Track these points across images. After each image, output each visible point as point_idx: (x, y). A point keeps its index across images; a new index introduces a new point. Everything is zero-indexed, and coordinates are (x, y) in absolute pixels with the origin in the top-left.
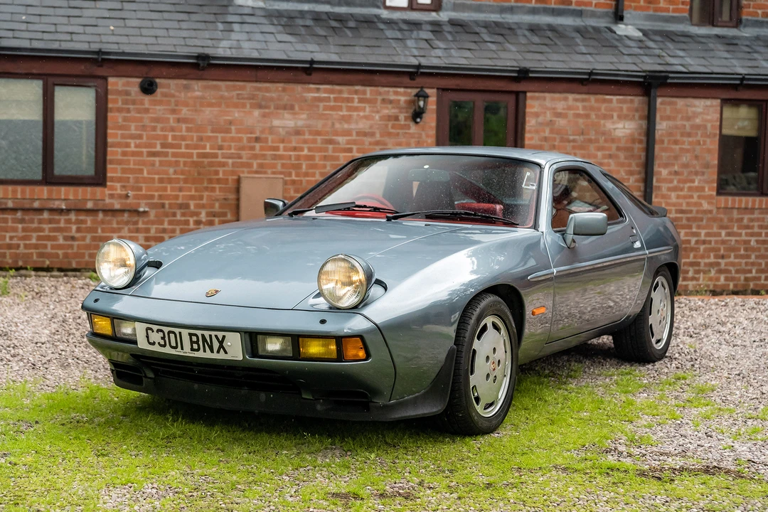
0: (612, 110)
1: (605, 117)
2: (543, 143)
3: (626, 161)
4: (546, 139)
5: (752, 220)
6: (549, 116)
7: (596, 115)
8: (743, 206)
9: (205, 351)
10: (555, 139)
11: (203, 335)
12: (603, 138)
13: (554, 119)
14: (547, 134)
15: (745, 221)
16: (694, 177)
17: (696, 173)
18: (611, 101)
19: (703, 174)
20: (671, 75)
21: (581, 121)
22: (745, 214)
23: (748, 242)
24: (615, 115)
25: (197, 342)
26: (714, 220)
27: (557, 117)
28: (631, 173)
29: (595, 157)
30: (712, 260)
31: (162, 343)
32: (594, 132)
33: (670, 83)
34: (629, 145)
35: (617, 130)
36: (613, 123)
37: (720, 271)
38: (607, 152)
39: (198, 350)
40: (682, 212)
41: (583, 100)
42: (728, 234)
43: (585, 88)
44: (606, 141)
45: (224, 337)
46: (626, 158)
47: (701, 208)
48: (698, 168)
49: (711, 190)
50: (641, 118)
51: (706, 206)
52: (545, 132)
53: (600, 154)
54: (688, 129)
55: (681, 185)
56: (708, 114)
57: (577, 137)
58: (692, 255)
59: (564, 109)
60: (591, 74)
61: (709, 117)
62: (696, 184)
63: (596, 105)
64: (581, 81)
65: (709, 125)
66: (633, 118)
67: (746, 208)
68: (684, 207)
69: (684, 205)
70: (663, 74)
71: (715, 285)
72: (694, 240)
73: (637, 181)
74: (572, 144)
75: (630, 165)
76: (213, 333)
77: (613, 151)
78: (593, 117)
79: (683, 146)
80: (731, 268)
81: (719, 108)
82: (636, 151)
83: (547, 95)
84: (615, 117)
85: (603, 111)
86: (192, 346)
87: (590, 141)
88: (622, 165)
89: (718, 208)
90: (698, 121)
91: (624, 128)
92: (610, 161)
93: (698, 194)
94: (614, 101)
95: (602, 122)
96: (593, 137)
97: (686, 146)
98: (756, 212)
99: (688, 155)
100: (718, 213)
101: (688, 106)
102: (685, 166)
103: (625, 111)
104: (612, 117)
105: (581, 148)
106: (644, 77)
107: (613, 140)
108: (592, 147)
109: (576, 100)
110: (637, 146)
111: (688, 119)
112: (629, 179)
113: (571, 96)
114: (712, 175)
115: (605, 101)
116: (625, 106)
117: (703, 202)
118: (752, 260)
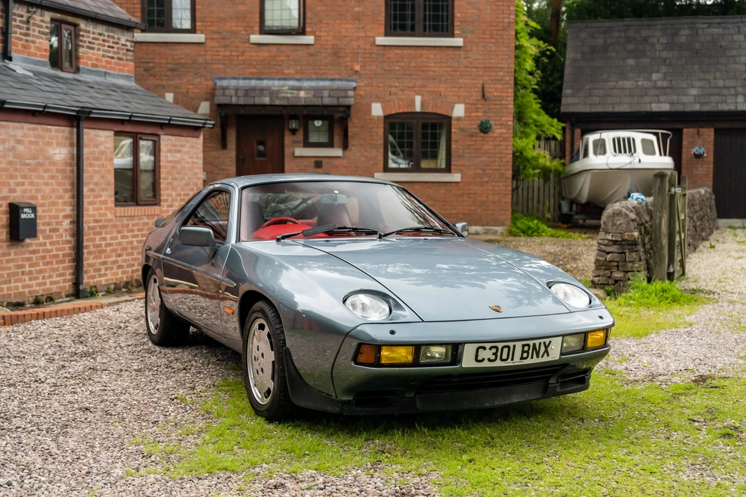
0: (52, 138)
1: (49, 144)
2: (9, 166)
3: (63, 181)
4: (10, 163)
5: (134, 225)
6: (12, 143)
7: (43, 142)
8: (129, 215)
9: (532, 358)
10: (16, 163)
11: (534, 344)
12: (48, 162)
13: (16, 145)
14: (11, 158)
15: (130, 227)
16: (102, 193)
17: (103, 190)
18: (50, 131)
19: (107, 190)
20: (94, 111)
21: (33, 147)
22: (130, 220)
23: (131, 242)
24: (54, 142)
25: (528, 352)
26: (115, 226)
27: (18, 143)
28: (66, 191)
29: (42, 177)
30: (114, 259)
31: (493, 357)
32: (41, 157)
33: (92, 117)
34: (64, 168)
35: (57, 156)
36: (54, 149)
37: (119, 267)
38: (50, 174)
39: (526, 358)
40: (96, 221)
41: (34, 129)
42: (122, 237)
43: (35, 120)
44: (50, 164)
45: (550, 342)
46: (62, 179)
47: (107, 218)
48: (104, 186)
49: (111, 203)
50: (71, 145)
51: (110, 216)
52: (9, 157)
53: (46, 175)
54: (97, 155)
55: (95, 200)
56: (107, 143)
57: (31, 161)
58: (103, 256)
59: (21, 137)
60: (45, 107)
61: (108, 145)
62: (103, 198)
63: (42, 134)
64: (33, 113)
65: (108, 151)
66: (65, 146)
67: (131, 216)
68: (98, 218)
69: (97, 215)
70: (87, 110)
71: (116, 279)
72: (104, 243)
73: (70, 198)
74: (28, 167)
75: (65, 185)
76: (542, 341)
77: (54, 173)
78: (41, 144)
79: (95, 168)
80: (124, 264)
81: (113, 138)
82: (68, 172)
83: (10, 124)
84: (54, 144)
85: (47, 139)
86: (522, 355)
87: (40, 164)
88: (59, 184)
89: (115, 217)
90: (102, 148)
91: (60, 153)
92: (53, 181)
93: (105, 206)
94: (53, 130)
95: (47, 148)
96: (41, 161)
97: (97, 169)
98: (136, 218)
99: (98, 175)
100: (116, 221)
101: (96, 136)
102: (97, 184)
103: (60, 140)
104: (52, 144)
105: (34, 170)
106: (77, 112)
107: (53, 163)
108: (41, 170)
109: (29, 129)
110: (69, 168)
111: (97, 146)
112: (64, 196)
113: (26, 126)
114: (111, 190)
115: (48, 130)
116: (60, 135)
117: (108, 212)
118: (134, 257)
